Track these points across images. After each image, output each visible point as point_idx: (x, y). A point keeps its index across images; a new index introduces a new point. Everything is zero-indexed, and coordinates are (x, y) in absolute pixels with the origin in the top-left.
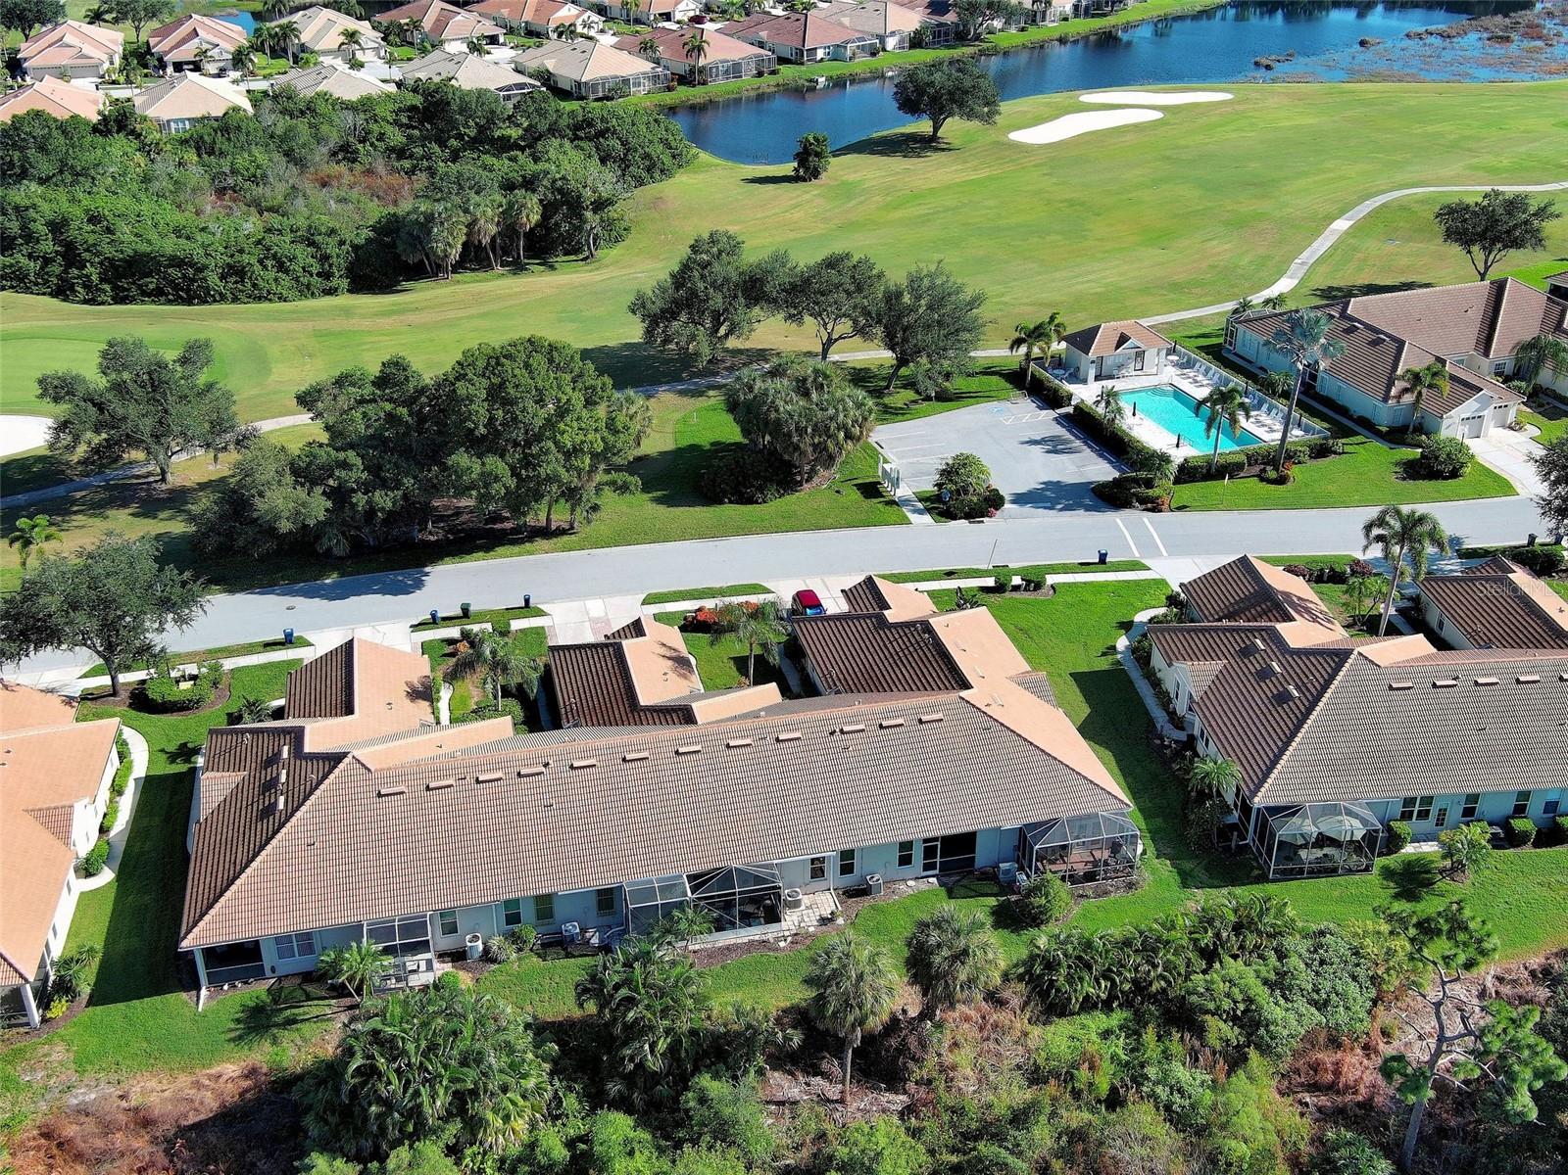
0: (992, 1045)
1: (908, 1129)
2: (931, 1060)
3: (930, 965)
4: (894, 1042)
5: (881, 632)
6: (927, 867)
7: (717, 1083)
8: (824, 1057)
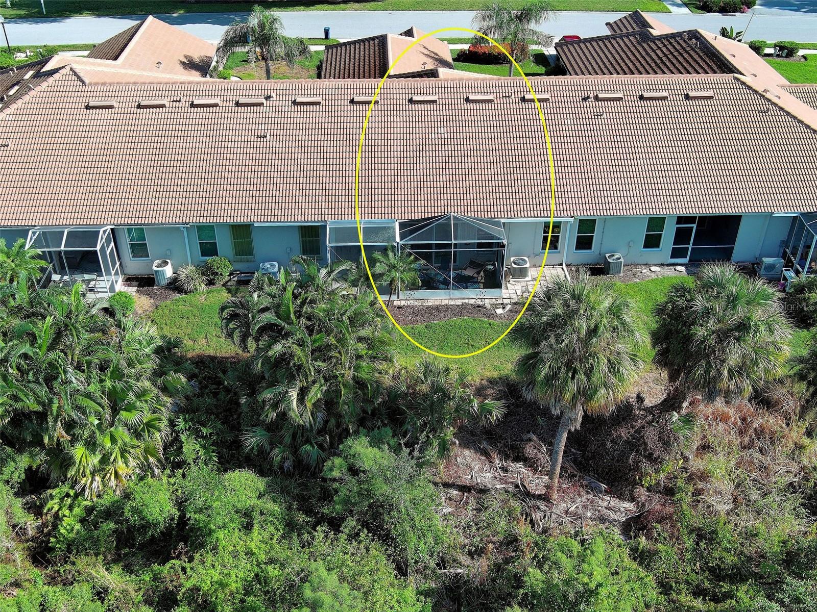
0: (757, 455)
1: (634, 550)
2: (671, 465)
3: (688, 339)
4: (624, 433)
5: (645, 45)
6: (676, 253)
7: (375, 450)
8: (530, 440)
